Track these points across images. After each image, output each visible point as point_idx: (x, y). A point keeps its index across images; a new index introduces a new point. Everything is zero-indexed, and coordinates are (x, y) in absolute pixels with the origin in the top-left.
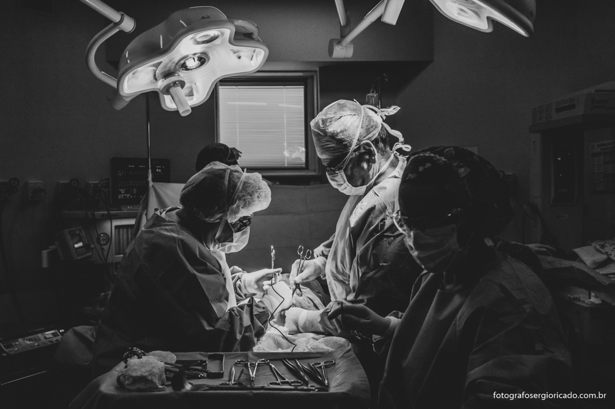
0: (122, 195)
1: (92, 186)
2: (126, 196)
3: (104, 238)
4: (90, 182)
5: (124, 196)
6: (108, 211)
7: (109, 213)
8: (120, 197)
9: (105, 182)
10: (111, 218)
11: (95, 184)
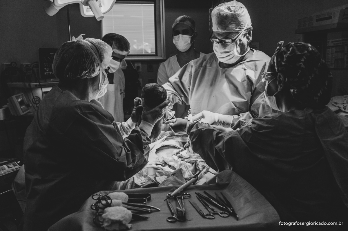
0: (47, 72)
1: (25, 66)
2: (50, 73)
3: (37, 99)
4: (23, 64)
5: (48, 73)
6: (39, 82)
7: (40, 84)
8: (45, 73)
9: (36, 64)
10: (41, 87)
11: (27, 65)
